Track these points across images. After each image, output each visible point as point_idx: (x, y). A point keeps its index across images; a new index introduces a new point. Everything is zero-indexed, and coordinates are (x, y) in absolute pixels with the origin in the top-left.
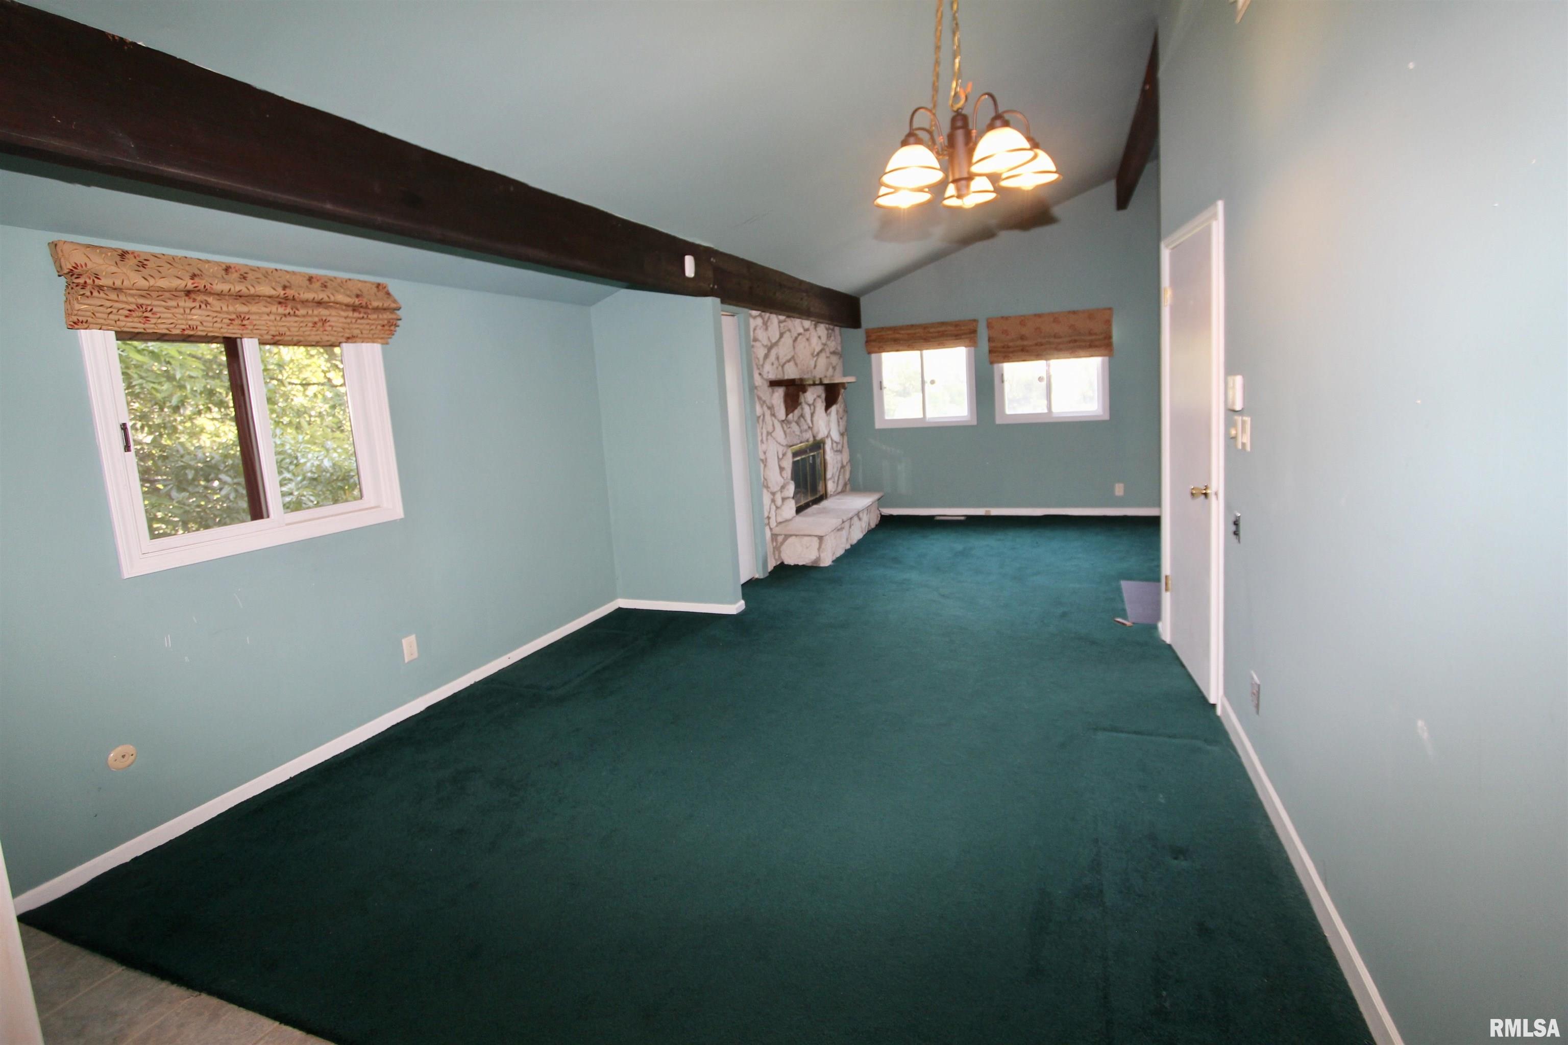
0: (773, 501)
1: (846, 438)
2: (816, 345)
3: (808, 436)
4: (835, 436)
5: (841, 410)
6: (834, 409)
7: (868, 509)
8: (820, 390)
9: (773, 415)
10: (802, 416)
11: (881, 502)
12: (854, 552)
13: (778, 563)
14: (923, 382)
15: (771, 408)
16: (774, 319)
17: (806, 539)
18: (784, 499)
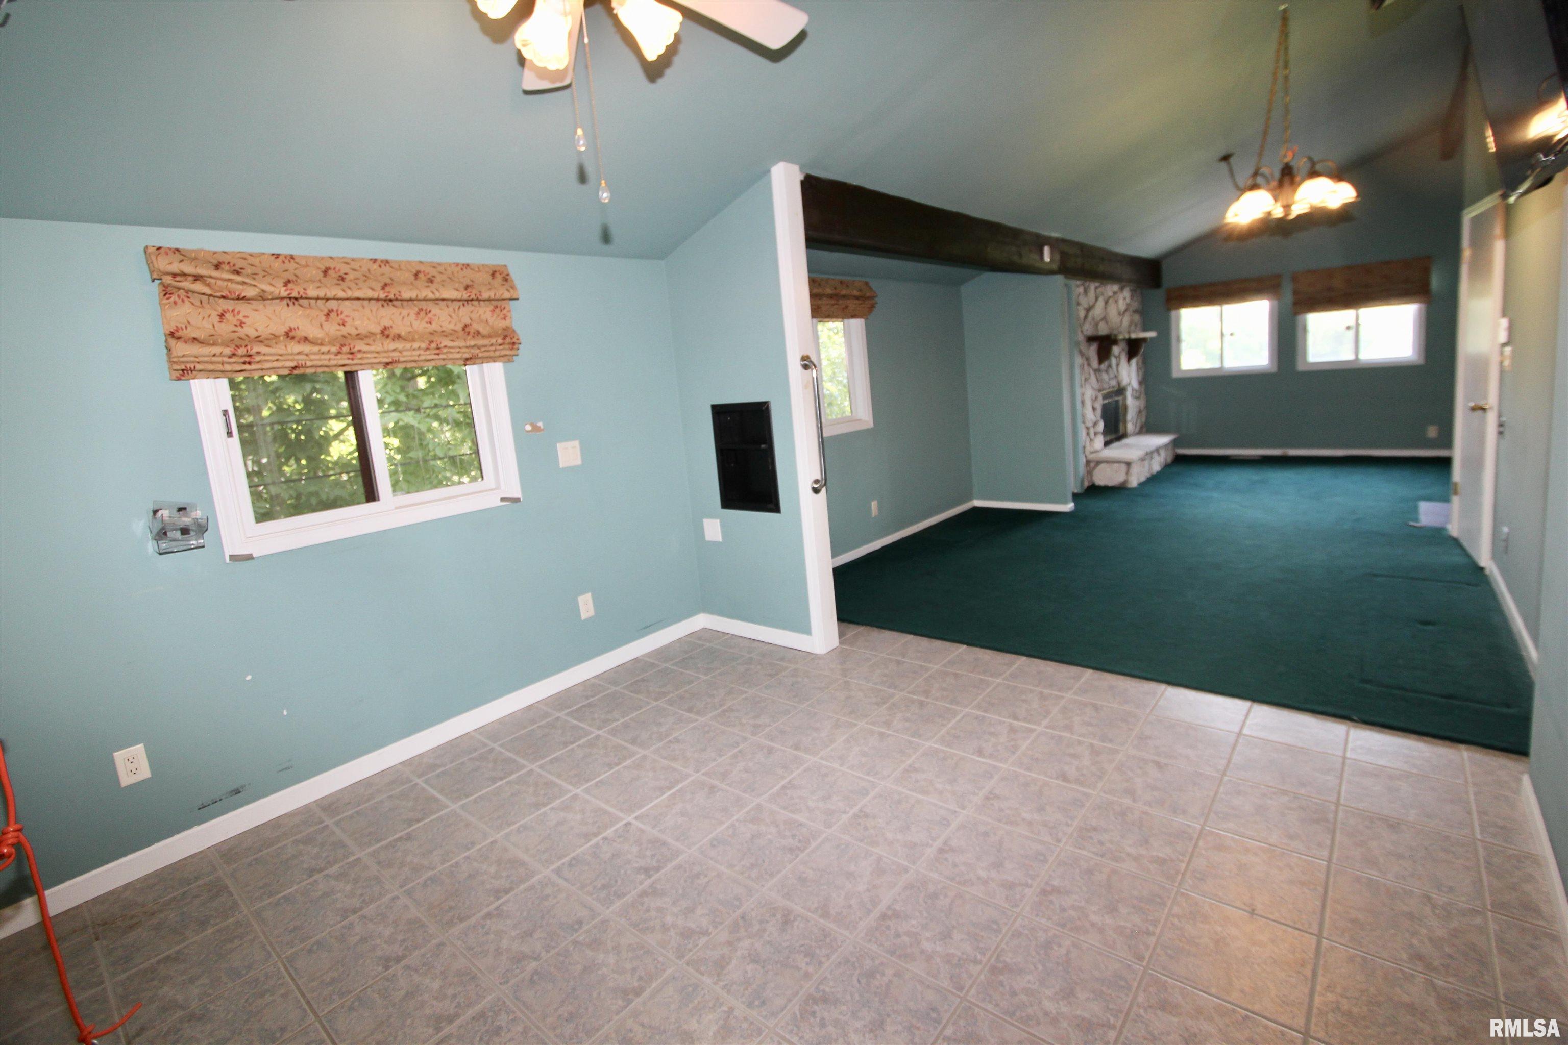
0: (1088, 434)
1: (1143, 386)
2: (1122, 305)
3: (1113, 383)
4: (1135, 384)
5: (1140, 361)
6: (1134, 361)
7: (1166, 446)
8: (1123, 345)
9: (1089, 365)
10: (1110, 366)
11: (1175, 443)
12: (1153, 479)
13: (1091, 484)
14: (1222, 335)
15: (1088, 359)
16: (1093, 286)
17: (1116, 465)
18: (1096, 434)
